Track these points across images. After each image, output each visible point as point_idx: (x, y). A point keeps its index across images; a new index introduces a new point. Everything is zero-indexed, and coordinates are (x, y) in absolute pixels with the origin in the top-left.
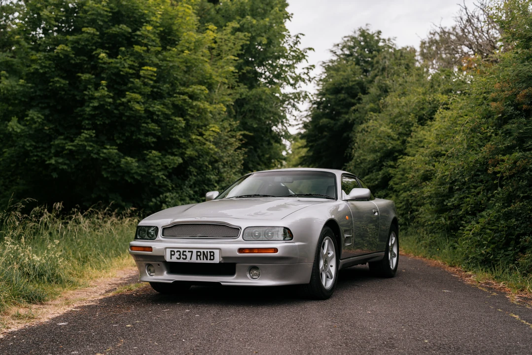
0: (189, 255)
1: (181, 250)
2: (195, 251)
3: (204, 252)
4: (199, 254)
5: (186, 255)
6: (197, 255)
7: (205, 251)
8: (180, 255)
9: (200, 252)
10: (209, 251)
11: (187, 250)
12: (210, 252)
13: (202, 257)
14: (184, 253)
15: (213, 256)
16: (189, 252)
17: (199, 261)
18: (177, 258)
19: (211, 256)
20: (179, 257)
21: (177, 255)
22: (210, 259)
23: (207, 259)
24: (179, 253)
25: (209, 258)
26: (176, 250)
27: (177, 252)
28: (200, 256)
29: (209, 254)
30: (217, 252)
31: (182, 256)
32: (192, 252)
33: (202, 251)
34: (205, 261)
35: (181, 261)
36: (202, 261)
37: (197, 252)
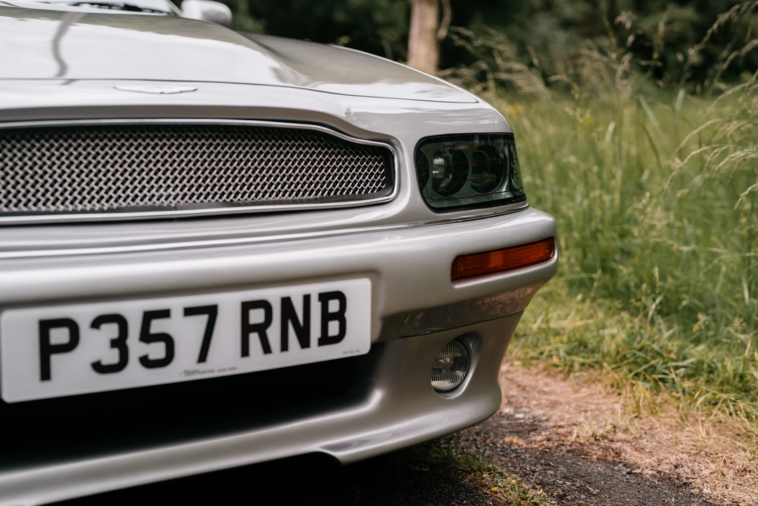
0: (187, 333)
1: (133, 310)
2: (229, 304)
3: (286, 303)
4: (257, 316)
5: (167, 340)
6: (247, 328)
7: (296, 293)
8: (120, 343)
9: (265, 305)
10: (315, 289)
11: (176, 304)
12: (325, 298)
13: (274, 333)
14: (157, 326)
15: (340, 316)
16: (189, 312)
17: (257, 362)
18: (99, 367)
19: (326, 317)
20: (112, 357)
21: (97, 345)
22: (325, 340)
23: (305, 343)
24: (112, 330)
25: (315, 332)
26: (83, 314)
27: (97, 323)
28: (261, 329)
29: (316, 307)
30: (359, 293)
31: (136, 347)
32: (211, 312)
33: (273, 295)
34: (297, 356)
36: (277, 360)
37: (247, 307)
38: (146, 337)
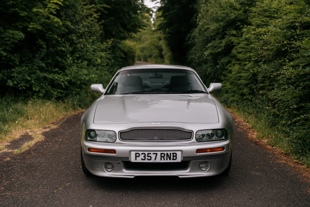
0: (153, 156)
1: (146, 153)
2: (159, 153)
3: (167, 154)
4: (163, 155)
5: (151, 157)
6: (161, 157)
7: (169, 153)
8: (145, 157)
10: (172, 152)
11: (152, 153)
12: (173, 154)
13: (165, 157)
14: (149, 155)
15: (176, 156)
16: (153, 154)
17: (163, 161)
18: (142, 159)
19: (173, 156)
20: (144, 158)
21: (142, 156)
22: (173, 159)
23: (170, 159)
24: (144, 155)
26: (140, 153)
27: (142, 154)
28: (164, 157)
30: (179, 154)
31: (147, 157)
32: (156, 154)
33: (165, 153)
34: (169, 161)
35: (146, 161)
36: (166, 161)
37: (161, 154)
38: (148, 156)
